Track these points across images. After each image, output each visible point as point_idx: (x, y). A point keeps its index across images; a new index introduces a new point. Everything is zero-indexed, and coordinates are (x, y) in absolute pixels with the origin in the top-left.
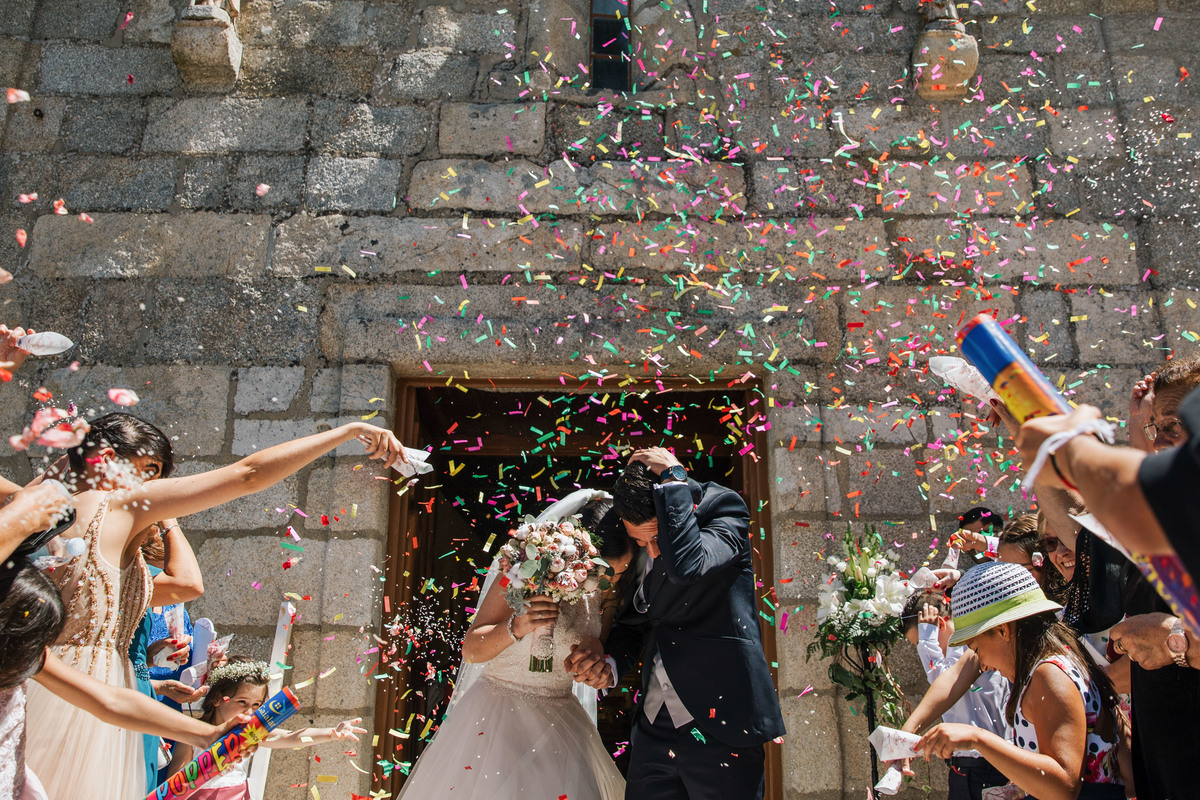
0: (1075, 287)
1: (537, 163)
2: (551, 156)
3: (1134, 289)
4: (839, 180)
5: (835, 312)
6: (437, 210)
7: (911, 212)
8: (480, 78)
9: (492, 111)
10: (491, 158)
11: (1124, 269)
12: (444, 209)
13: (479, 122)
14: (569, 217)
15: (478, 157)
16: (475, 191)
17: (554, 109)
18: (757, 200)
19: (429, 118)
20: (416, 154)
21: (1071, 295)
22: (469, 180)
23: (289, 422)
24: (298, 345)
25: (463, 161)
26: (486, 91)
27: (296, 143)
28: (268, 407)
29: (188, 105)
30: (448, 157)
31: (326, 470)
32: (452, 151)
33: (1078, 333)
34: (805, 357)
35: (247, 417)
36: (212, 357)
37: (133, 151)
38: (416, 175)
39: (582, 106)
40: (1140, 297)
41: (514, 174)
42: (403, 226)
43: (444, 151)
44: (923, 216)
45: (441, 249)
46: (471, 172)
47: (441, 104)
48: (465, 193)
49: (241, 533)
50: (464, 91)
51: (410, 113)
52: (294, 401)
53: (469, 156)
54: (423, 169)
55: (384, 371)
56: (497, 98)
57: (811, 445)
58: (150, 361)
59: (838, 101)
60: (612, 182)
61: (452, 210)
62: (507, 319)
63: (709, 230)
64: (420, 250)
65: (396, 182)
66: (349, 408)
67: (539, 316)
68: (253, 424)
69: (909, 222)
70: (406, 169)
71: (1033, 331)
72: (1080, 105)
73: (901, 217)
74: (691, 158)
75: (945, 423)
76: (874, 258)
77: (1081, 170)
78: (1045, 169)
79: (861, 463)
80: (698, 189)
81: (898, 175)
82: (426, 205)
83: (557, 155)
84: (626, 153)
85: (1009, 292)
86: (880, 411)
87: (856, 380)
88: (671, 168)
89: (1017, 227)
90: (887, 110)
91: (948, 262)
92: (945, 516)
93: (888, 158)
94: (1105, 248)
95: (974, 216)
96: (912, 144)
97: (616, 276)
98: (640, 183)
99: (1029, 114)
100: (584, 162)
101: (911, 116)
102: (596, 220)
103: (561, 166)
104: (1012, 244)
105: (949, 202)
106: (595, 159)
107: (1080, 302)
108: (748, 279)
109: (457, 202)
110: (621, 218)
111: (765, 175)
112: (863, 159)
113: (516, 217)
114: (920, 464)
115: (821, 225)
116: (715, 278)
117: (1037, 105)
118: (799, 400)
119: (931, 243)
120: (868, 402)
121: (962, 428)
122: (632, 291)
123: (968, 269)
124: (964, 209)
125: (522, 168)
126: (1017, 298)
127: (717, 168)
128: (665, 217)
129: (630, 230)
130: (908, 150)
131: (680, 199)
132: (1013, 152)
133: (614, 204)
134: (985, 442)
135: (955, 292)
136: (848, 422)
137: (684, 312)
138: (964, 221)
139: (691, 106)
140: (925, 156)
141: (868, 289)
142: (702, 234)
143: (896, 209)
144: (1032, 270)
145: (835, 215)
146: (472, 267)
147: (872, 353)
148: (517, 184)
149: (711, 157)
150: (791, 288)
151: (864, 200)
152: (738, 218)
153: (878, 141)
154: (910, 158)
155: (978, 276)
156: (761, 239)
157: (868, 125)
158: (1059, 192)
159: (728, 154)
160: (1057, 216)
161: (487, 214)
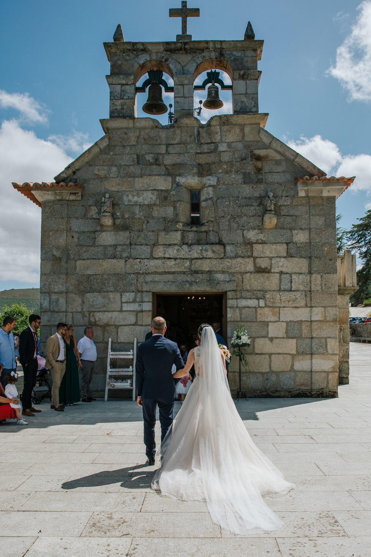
0: (293, 273)
1: (179, 246)
2: (182, 244)
3: (306, 274)
4: (244, 249)
5: (241, 279)
6: (159, 258)
7: (259, 256)
8: (166, 224)
9: (169, 234)
10: (169, 245)
11: (305, 269)
12: (160, 257)
13: (167, 236)
14: (186, 259)
15: (167, 245)
16: (167, 253)
17: (183, 232)
18: (226, 254)
19: (156, 235)
20: (154, 244)
21: (292, 275)
22: (165, 250)
23: (133, 304)
24: (133, 288)
25: (164, 246)
26: (167, 228)
27: (128, 242)
28: (129, 301)
29: (104, 234)
30: (160, 245)
31: (141, 313)
32: (161, 244)
33: (292, 284)
34: (234, 289)
35: (125, 303)
36: (116, 291)
37: (94, 245)
38: (154, 250)
39: (189, 231)
40: (307, 276)
41: (175, 249)
42: (152, 261)
43: (160, 244)
44: (262, 257)
45: (160, 267)
46: (166, 249)
47: (158, 232)
48: (165, 254)
49: (126, 325)
50: (163, 228)
51: (151, 234)
52: (134, 299)
53: (165, 245)
54: (155, 248)
55: (151, 293)
56: (170, 230)
57: (235, 308)
58: (104, 292)
59: (245, 229)
60: (196, 250)
61: (162, 258)
62: (174, 282)
63: (216, 261)
64: (156, 267)
65: (150, 251)
66: (144, 301)
67: (181, 281)
68: (126, 304)
69: (259, 259)
70: (152, 248)
71: (283, 283)
72: (301, 229)
73: (257, 258)
74: (212, 244)
75: (262, 303)
76: (250, 267)
77: (299, 246)
78: (291, 245)
79: (244, 311)
80: (214, 252)
81: (258, 248)
82: (157, 256)
83: (184, 244)
84: (199, 243)
85: (278, 275)
86: (249, 301)
87: (244, 294)
88: (208, 247)
89: (282, 260)
90: (256, 231)
91: (266, 268)
92: (260, 322)
93: (255, 243)
94: (301, 264)
95: (273, 257)
96: (261, 240)
97: (196, 272)
98: (201, 250)
99: (289, 231)
100: (190, 245)
101: (261, 233)
102: (192, 259)
103: (185, 247)
104: (281, 264)
105: (268, 254)
106: (192, 244)
107: (294, 277)
108: (223, 272)
109: (163, 256)
110: (197, 259)
111: (228, 248)
112: (250, 244)
113: (175, 259)
114: (256, 311)
115: (239, 260)
116: (217, 272)
117: (291, 229)
118: (232, 299)
119: (263, 263)
120: (246, 298)
121: (265, 304)
122: (200, 275)
123: (270, 270)
124: (271, 255)
125: (176, 247)
126: (280, 276)
127: (218, 246)
128: (207, 258)
129: (199, 262)
130: (260, 241)
131: (210, 254)
132: (284, 241)
133: (196, 256)
134: (270, 307)
135: (267, 275)
136: (243, 303)
137: (210, 280)
138: (271, 258)
139: (213, 231)
140: (263, 243)
141: (249, 274)
142: (214, 262)
143: (256, 256)
144: (284, 270)
145: (243, 257)
146: (167, 270)
147: (248, 288)
148: (175, 251)
149: (216, 244)
150: (233, 274)
151: (249, 254)
152: (222, 258)
153: (253, 239)
154: (260, 243)
155: (272, 271)
156: (227, 263)
157: (252, 235)
158: (293, 251)
159: (220, 243)
160: (292, 257)
161: (169, 258)
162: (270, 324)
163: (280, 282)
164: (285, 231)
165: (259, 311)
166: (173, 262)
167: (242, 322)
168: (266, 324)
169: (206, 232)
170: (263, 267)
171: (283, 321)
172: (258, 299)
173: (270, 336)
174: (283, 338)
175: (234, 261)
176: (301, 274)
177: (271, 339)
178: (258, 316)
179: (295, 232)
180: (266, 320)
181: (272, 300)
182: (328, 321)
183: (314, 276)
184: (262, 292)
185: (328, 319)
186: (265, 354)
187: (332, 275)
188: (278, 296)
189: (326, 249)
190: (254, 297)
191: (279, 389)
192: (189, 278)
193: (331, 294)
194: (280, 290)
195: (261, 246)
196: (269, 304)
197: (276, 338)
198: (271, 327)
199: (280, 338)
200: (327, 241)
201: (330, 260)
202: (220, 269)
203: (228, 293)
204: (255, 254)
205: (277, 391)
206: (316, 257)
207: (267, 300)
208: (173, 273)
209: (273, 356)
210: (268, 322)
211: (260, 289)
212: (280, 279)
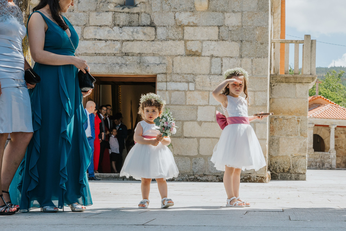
0: (224, 57)
1: (110, 27)
2: (113, 25)
3: (237, 58)
4: (176, 31)
5: (172, 62)
6: (90, 39)
7: (190, 39)
8: (98, 4)
9: (100, 14)
10: (100, 26)
11: (236, 53)
12: (91, 39)
13: (98, 17)
14: (117, 40)
15: (98, 26)
16: (97, 34)
17: (114, 14)
18: (157, 37)
19: (87, 16)
20: (85, 25)
21: (223, 59)
22: (96, 32)
25: (94, 27)
26: (99, 9)
30: (91, 26)
32: (92, 25)
33: (223, 67)
34: (164, 72)
38: (85, 30)
39: (120, 12)
40: (238, 59)
41: (105, 30)
42: (82, 43)
43: (91, 25)
44: (193, 40)
45: (91, 48)
46: (96, 30)
47: (89, 12)
48: (95, 35)
50: (94, 9)
51: (82, 15)
53: (96, 26)
54: (86, 29)
56: (102, 11)
57: (164, 91)
59: (177, 11)
60: (127, 32)
61: (93, 39)
62: (104, 64)
63: (146, 44)
64: (86, 49)
65: (81, 32)
67: (111, 63)
69: (190, 42)
70: (83, 29)
71: (213, 67)
72: (233, 12)
73: (188, 40)
74: (144, 26)
75: (192, 86)
76: (181, 50)
77: (230, 29)
78: (222, 29)
79: (174, 94)
80: (145, 34)
81: (188, 30)
82: (87, 38)
83: (115, 25)
84: (130, 24)
85: (209, 58)
86: (179, 84)
87: (175, 77)
88: (139, 29)
89: (214, 43)
90: (189, 13)
91: (197, 51)
92: (190, 105)
93: (187, 26)
94: (233, 48)
95: (204, 40)
96: (193, 22)
97: (127, 54)
98: (132, 32)
99: (221, 14)
100: (121, 27)
101: (193, 15)
102: (123, 41)
103: (116, 28)
104: (212, 47)
105: (199, 37)
106: (123, 26)
107: (225, 60)
108: (154, 55)
109: (94, 37)
110: (128, 41)
111: (160, 30)
112: (181, 26)
113: (106, 41)
114: (186, 95)
115: (170, 42)
116: (147, 55)
117: (223, 12)
118: (162, 82)
119: (194, 47)
120: (176, 82)
121: (195, 88)
122: (130, 58)
123: (201, 53)
124: (202, 39)
125: (107, 29)
126: (211, 59)
127: (149, 29)
128: (138, 40)
129: (130, 43)
130: (192, 24)
131: (141, 36)
132: (216, 24)
133: (127, 38)
134: (199, 90)
135: (197, 58)
136: (172, 86)
137: (140, 62)
138: (202, 42)
139: (145, 12)
140: (195, 25)
141: (179, 57)
142: (145, 44)
143: (187, 39)
144: (215, 54)
145: (174, 40)
146: (97, 52)
147: (179, 71)
148: (106, 33)
149: (148, 26)
150: (163, 57)
151: (180, 36)
152: (153, 41)
153: (185, 22)
154: (192, 26)
155: (203, 54)
156: (157, 45)
157: (184, 18)
158: (224, 34)
159: (152, 25)
160: (223, 40)
161: (100, 40)
162: (199, 107)
163: (211, 66)
164: (217, 14)
165: (189, 94)
166: (103, 43)
167: (172, 105)
168: (195, 108)
169: (138, 14)
170: (194, 50)
171: (212, 105)
172: (188, 82)
173: (199, 119)
174: (212, 122)
175: (165, 44)
176: (232, 57)
177: (200, 123)
178: (188, 100)
179: (227, 15)
180: (195, 104)
181: (201, 84)
182: (257, 106)
183: (244, 60)
184: (192, 76)
185: (257, 104)
186: (194, 138)
187: (262, 60)
188: (208, 79)
189: (257, 32)
190: (184, 80)
191: (207, 173)
192: (120, 60)
193: (261, 78)
194: (210, 74)
195: (192, 28)
196: (198, 87)
197: (205, 122)
198: (200, 110)
199: (209, 122)
200: (259, 25)
201: (262, 44)
202: (151, 52)
203: (158, 76)
204: (186, 37)
205: (205, 175)
206: (247, 41)
207: (197, 83)
208: (104, 55)
209: (201, 140)
210: (197, 106)
211: (190, 72)
212: (211, 63)
